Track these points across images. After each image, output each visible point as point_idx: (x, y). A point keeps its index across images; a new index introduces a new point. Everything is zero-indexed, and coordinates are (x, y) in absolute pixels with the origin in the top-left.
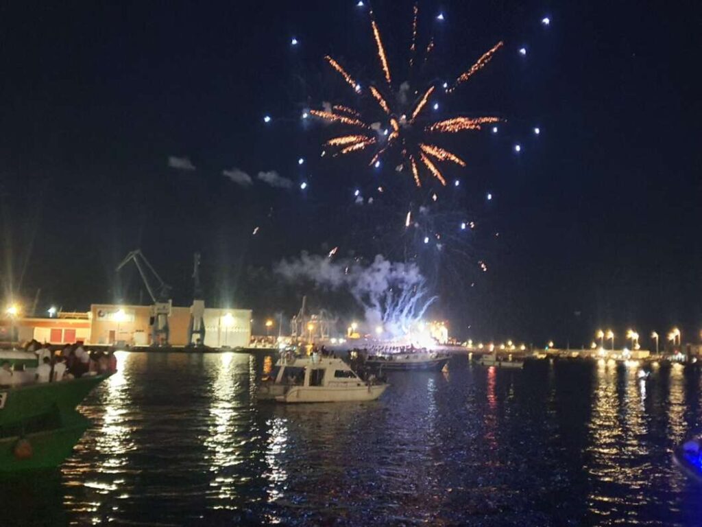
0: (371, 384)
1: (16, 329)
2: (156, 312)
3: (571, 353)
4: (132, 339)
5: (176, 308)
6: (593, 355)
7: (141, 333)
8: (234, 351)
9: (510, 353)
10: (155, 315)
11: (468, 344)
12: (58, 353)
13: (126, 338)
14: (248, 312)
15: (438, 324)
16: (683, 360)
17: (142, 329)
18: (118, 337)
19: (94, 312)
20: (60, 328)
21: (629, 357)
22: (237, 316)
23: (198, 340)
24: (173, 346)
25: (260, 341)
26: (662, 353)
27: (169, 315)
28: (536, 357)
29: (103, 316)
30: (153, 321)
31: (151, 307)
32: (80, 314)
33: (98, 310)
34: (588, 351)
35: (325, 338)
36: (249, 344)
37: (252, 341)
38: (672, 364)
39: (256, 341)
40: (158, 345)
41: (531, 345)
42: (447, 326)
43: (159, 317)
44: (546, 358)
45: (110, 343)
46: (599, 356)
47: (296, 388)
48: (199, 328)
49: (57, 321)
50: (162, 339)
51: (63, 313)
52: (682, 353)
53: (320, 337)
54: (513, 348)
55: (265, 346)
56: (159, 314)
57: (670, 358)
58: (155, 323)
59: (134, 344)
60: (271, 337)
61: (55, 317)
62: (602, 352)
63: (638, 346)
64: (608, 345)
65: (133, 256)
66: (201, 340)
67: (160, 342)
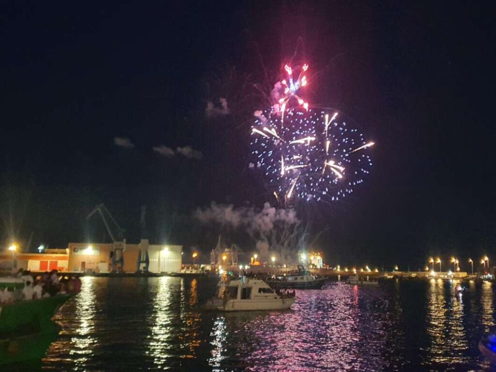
0: (284, 297)
1: (15, 261)
2: (114, 248)
3: (411, 274)
4: (97, 267)
5: (127, 245)
6: (427, 276)
7: (103, 263)
8: (170, 275)
9: (367, 275)
10: (113, 250)
11: (337, 268)
12: (38, 278)
13: (93, 267)
14: (180, 247)
15: (316, 254)
16: (491, 278)
17: (104, 260)
18: (87, 267)
19: (71, 249)
20: (47, 260)
21: (453, 277)
22: (172, 250)
23: (144, 268)
24: (127, 272)
25: (188, 268)
26: (476, 273)
27: (124, 250)
28: (386, 277)
29: (77, 251)
30: (112, 254)
31: (111, 244)
32: (61, 250)
33: (73, 247)
34: (423, 273)
35: (235, 265)
36: (181, 270)
37: (183, 268)
38: (484, 281)
39: (185, 268)
40: (116, 271)
41: (383, 269)
42: (321, 255)
43: (117, 251)
44: (393, 278)
45: (82, 270)
46: (431, 276)
47: (232, 301)
48: (145, 260)
49: (45, 255)
50: (119, 268)
51: (49, 250)
52: (490, 274)
53: (232, 264)
54: (369, 271)
55: (191, 271)
56: (116, 249)
57: (482, 277)
58: (114, 256)
59: (99, 271)
60: (196, 265)
61: (43, 252)
62: (433, 273)
63: (458, 269)
64: (437, 268)
65: (99, 209)
66: (146, 268)
67: (117, 270)
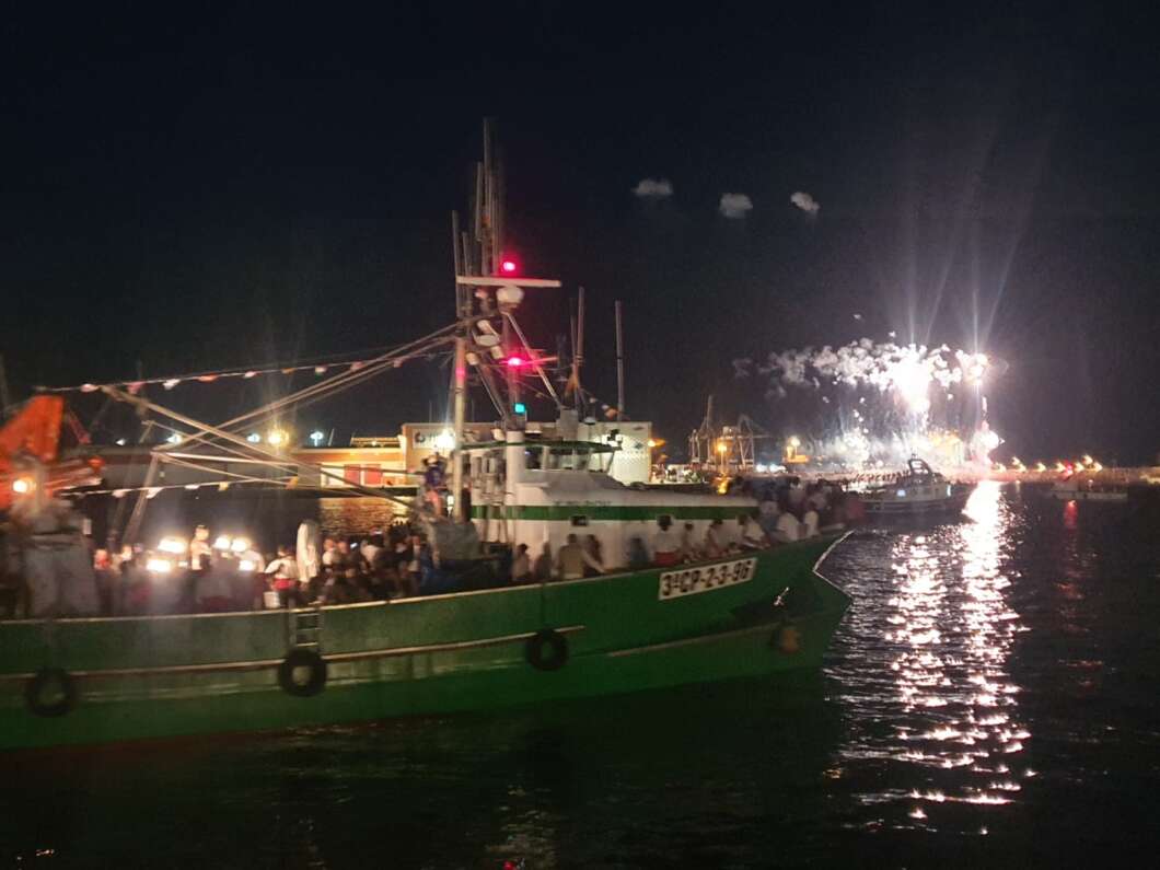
14: (645, 427)
19: (409, 435)
20: (357, 462)
25: (658, 474)
28: (1145, 482)
29: (423, 441)
32: (386, 439)
33: (415, 432)
35: (748, 463)
36: (650, 478)
37: (652, 473)
39: (655, 475)
49: (352, 452)
53: (741, 462)
54: (1097, 467)
